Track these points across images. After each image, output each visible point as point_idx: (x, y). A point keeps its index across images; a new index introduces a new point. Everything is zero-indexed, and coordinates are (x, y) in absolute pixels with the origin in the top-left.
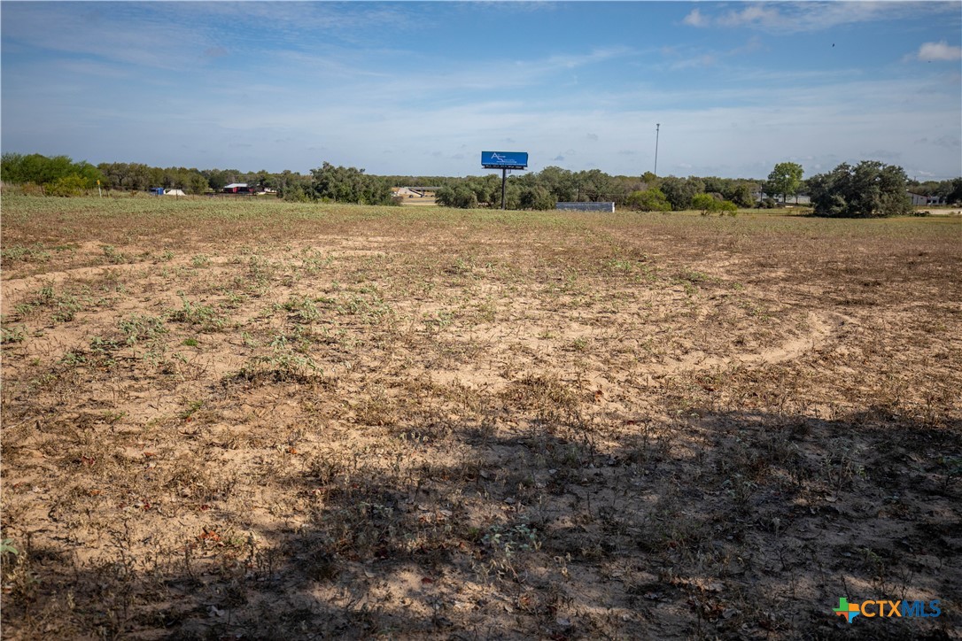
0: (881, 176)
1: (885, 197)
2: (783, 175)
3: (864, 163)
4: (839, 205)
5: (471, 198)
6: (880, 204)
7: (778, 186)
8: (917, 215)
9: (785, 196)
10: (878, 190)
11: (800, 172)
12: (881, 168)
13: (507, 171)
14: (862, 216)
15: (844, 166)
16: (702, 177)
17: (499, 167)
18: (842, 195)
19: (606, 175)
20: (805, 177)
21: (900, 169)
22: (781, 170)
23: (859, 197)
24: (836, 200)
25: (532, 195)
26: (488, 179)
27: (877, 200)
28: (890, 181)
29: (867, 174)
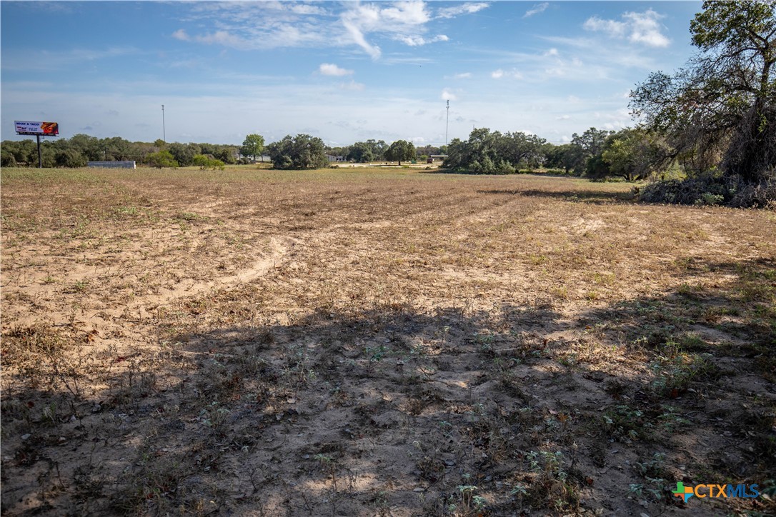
0: (310, 144)
1: (314, 157)
2: (252, 142)
3: (300, 135)
4: (288, 162)
5: (9, 159)
6: (311, 162)
7: (250, 149)
8: (332, 167)
9: (254, 157)
10: (309, 153)
11: (262, 141)
12: (310, 139)
13: (41, 137)
14: (302, 168)
15: (288, 137)
16: (198, 143)
17: (33, 134)
18: (289, 155)
19: (126, 141)
20: (266, 144)
21: (320, 139)
22: (250, 139)
23: (299, 157)
24: (286, 159)
25: (66, 156)
26: (24, 143)
27: (309, 159)
28: (315, 146)
29: (302, 142)
